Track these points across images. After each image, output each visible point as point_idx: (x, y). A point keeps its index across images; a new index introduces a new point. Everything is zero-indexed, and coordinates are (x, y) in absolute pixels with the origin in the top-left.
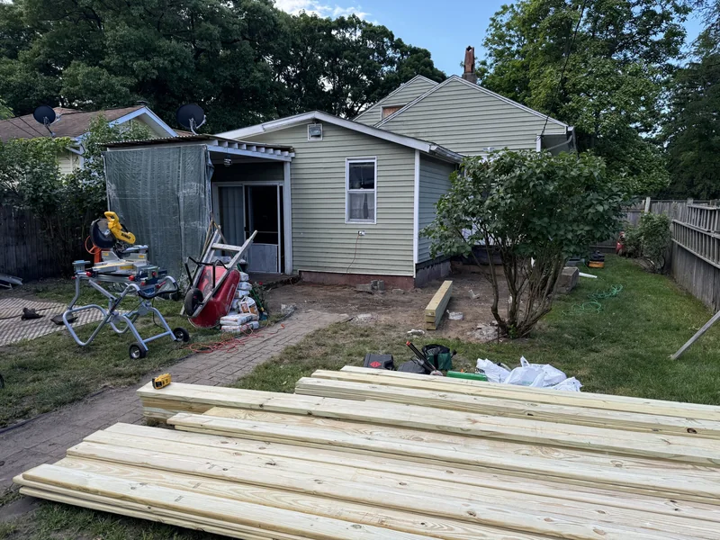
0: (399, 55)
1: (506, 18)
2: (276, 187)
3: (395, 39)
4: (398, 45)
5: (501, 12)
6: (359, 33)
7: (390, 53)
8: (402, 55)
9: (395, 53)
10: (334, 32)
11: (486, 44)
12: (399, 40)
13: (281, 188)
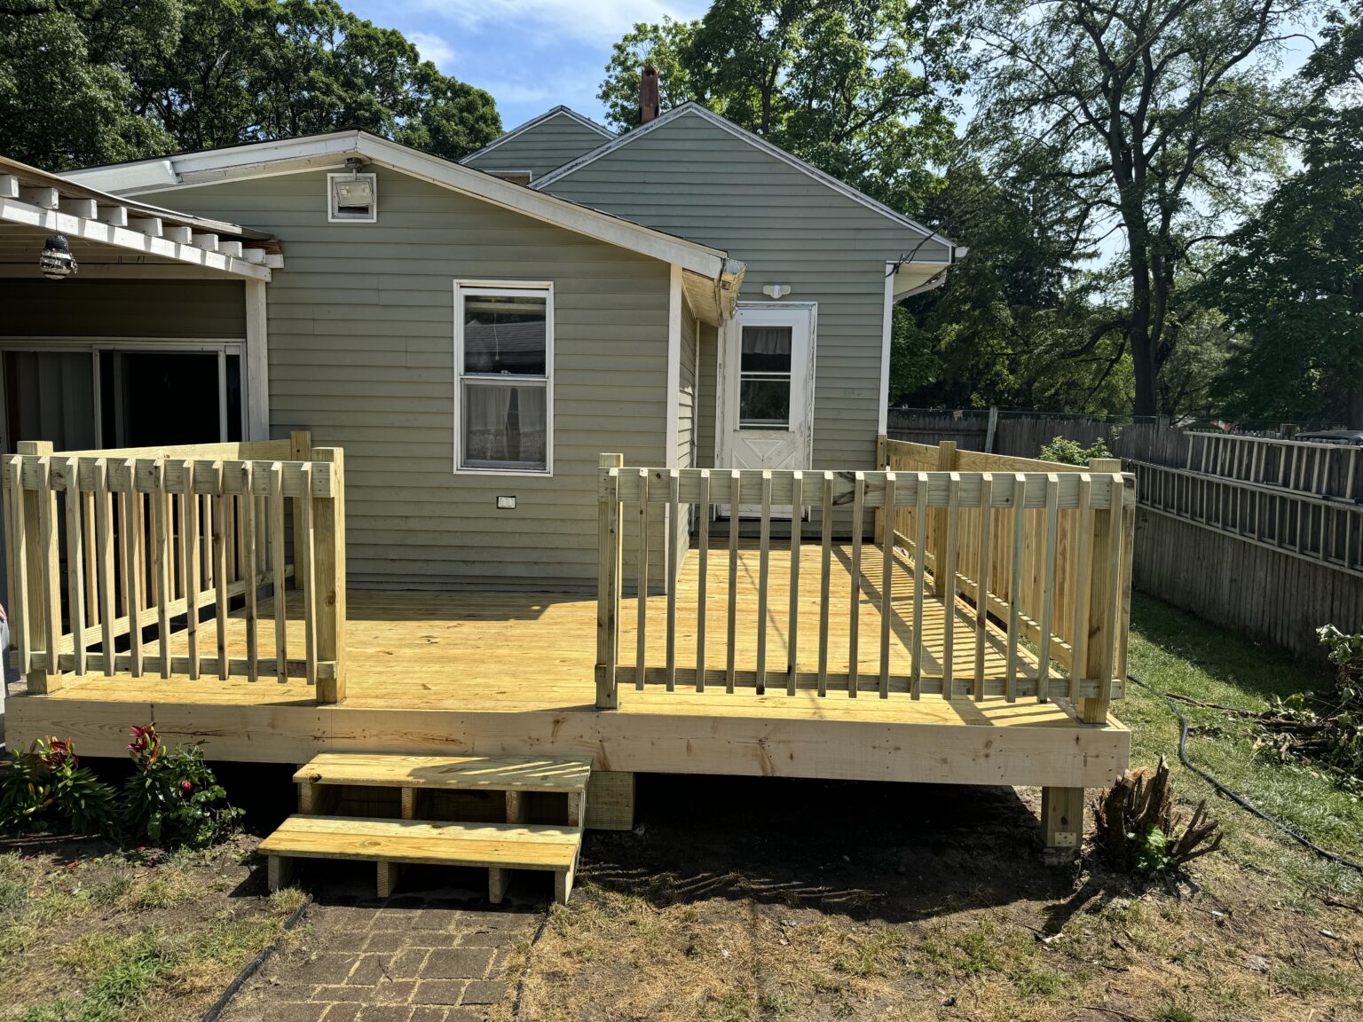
0: (428, 97)
1: (643, 51)
2: (213, 358)
3: (422, 61)
4: (425, 77)
5: (635, 38)
6: (339, 38)
7: (408, 89)
8: (436, 97)
9: (420, 90)
10: (282, 29)
11: (605, 96)
12: (429, 65)
13: (233, 362)
